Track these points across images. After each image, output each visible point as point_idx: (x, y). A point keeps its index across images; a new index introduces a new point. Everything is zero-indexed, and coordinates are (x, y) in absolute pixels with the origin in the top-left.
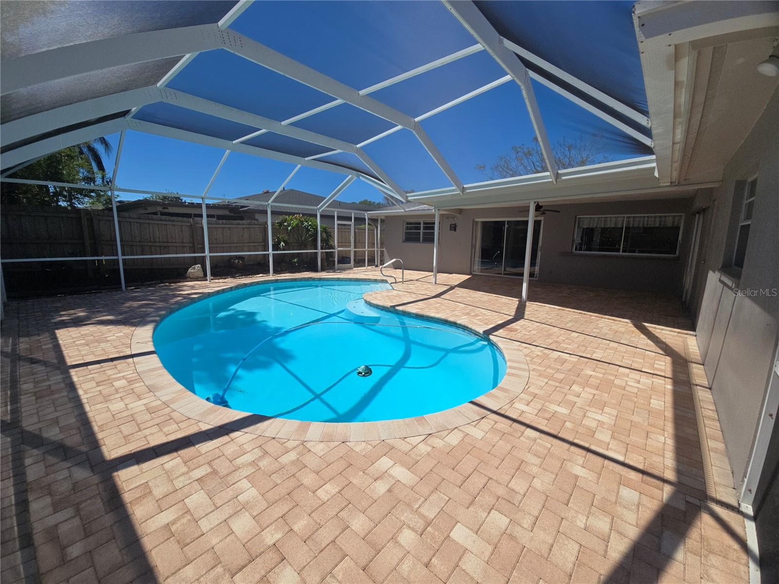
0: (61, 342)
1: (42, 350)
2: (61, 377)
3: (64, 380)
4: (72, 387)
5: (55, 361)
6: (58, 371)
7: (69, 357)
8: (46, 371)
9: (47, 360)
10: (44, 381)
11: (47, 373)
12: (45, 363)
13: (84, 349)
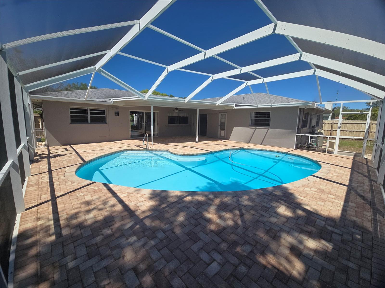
0: (342, 203)
1: (356, 203)
2: (352, 184)
3: (352, 183)
4: (350, 180)
5: (352, 192)
6: (352, 186)
7: (344, 190)
8: (357, 189)
9: (355, 194)
10: (360, 186)
11: (357, 188)
12: (357, 193)
13: (334, 190)
